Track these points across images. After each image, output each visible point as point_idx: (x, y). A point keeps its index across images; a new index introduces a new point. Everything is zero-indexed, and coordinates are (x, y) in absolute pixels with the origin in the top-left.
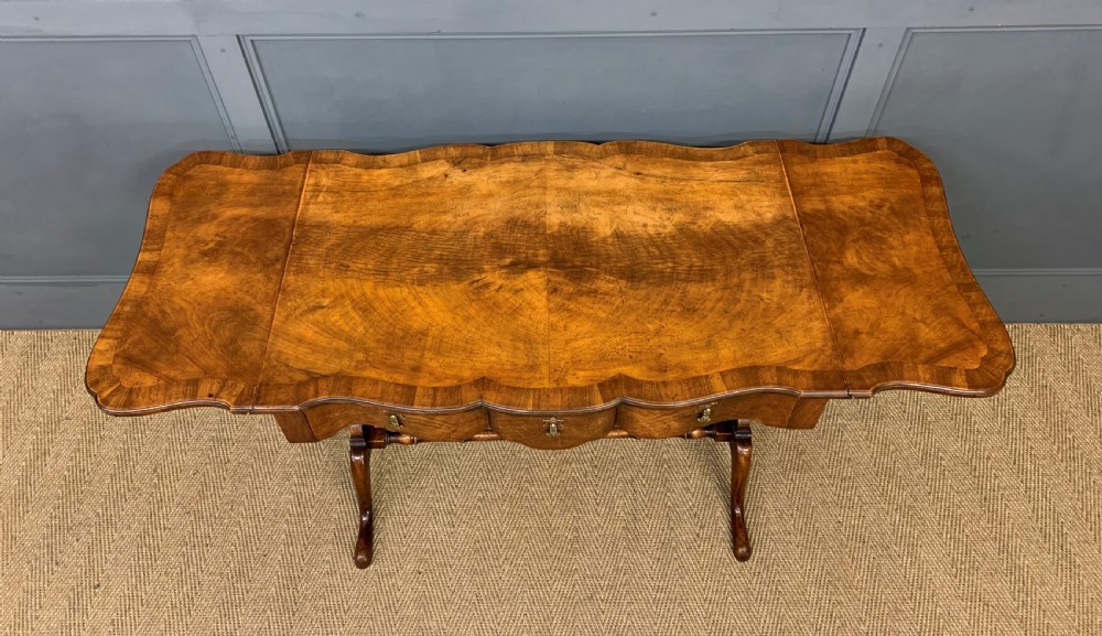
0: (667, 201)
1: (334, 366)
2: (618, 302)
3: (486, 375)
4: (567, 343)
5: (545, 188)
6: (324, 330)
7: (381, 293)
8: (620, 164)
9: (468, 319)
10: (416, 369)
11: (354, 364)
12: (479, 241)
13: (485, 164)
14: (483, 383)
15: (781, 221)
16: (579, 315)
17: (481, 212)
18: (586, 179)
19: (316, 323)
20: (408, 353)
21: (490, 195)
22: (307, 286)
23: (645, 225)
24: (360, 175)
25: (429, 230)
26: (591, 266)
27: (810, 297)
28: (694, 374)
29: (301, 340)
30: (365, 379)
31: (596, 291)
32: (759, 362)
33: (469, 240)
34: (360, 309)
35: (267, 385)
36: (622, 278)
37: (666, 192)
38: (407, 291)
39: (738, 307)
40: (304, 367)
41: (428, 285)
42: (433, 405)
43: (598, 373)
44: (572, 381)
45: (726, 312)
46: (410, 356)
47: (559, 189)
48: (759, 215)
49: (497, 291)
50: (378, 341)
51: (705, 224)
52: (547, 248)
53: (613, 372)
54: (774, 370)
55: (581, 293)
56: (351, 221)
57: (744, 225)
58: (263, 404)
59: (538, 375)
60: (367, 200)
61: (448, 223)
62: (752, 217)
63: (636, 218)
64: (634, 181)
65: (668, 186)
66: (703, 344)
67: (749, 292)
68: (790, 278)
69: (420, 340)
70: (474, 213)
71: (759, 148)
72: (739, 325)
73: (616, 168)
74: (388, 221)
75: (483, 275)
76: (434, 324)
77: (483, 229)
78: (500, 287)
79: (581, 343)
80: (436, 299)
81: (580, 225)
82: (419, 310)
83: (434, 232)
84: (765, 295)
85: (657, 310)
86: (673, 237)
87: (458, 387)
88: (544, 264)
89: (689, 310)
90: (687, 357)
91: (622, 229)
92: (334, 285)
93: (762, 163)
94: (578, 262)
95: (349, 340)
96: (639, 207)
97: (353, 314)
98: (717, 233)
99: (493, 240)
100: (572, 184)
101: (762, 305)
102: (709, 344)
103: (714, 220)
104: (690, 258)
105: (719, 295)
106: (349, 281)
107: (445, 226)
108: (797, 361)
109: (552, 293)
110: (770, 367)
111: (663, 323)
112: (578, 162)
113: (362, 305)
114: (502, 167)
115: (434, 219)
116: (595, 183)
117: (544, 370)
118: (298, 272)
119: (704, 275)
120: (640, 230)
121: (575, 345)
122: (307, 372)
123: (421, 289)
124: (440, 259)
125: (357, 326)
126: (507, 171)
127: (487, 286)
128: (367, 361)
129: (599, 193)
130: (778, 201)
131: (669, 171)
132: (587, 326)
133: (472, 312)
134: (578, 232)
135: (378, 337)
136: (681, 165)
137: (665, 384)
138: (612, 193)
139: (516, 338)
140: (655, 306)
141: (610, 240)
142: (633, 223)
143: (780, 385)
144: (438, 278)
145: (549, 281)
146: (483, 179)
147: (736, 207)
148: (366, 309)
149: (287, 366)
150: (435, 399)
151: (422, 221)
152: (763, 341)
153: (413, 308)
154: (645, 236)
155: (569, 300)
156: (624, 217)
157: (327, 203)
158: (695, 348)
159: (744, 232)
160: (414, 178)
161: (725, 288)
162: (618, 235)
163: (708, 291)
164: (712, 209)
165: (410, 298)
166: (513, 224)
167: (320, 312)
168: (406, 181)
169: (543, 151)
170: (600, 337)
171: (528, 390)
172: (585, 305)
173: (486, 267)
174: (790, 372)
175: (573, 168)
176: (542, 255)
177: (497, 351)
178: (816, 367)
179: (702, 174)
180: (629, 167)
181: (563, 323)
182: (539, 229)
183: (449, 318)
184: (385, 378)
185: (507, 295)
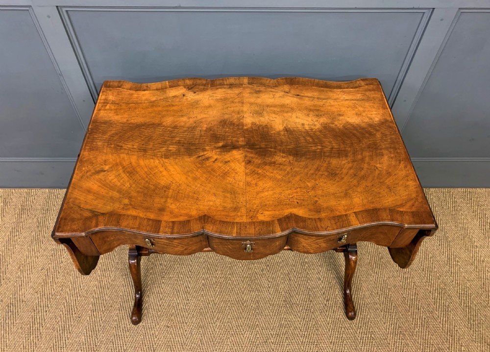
0: (317, 111)
1: (108, 208)
2: (288, 169)
3: (206, 213)
4: (257, 193)
5: (243, 103)
6: (104, 185)
7: (142, 162)
8: (287, 90)
9: (195, 179)
10: (162, 210)
11: (122, 206)
12: (203, 133)
13: (207, 89)
14: (205, 219)
15: (383, 123)
16: (265, 177)
17: (205, 116)
18: (268, 98)
19: (100, 181)
20: (157, 200)
21: (210, 106)
22: (96, 158)
23: (303, 124)
24: (132, 94)
25: (172, 126)
26: (271, 148)
27: (406, 167)
28: (338, 214)
29: (89, 191)
30: (128, 216)
31: (274, 163)
32: (378, 206)
33: (197, 133)
34: (128, 172)
35: (65, 219)
36: (290, 155)
37: (315, 106)
38: (157, 161)
39: (363, 172)
40: (90, 208)
41: (172, 158)
42: (172, 233)
43: (277, 213)
44: (261, 218)
45: (355, 175)
46: (158, 201)
47: (251, 104)
48: (371, 119)
49: (214, 162)
50: (138, 192)
51: (339, 123)
52: (245, 137)
53: (287, 212)
54: (388, 211)
55: (265, 164)
56: (125, 120)
57: (363, 125)
58: (62, 232)
59: (239, 214)
60: (135, 108)
61: (185, 122)
62: (367, 120)
63: (297, 120)
64: (295, 99)
65: (316, 102)
66: (342, 195)
67: (369, 164)
68: (392, 155)
69: (165, 191)
70: (199, 117)
71: (368, 82)
72: (364, 184)
73: (285, 92)
74: (148, 121)
75: (205, 153)
76: (174, 182)
77: (206, 126)
78: (216, 160)
79: (266, 194)
80: (176, 167)
81: (264, 124)
82: (165, 173)
83: (175, 127)
84: (378, 165)
85: (313, 174)
86: (320, 131)
87: (189, 221)
88: (243, 147)
89: (333, 174)
90: (333, 203)
91: (289, 126)
92: (111, 158)
93: (370, 90)
94: (263, 145)
95: (120, 191)
96: (299, 114)
97: (123, 175)
98: (346, 129)
99: (211, 132)
100: (259, 101)
101: (377, 172)
102: (346, 195)
103: (344, 122)
104: (331, 143)
105: (350, 165)
106: (122, 155)
107: (183, 124)
108: (402, 205)
109: (248, 163)
110: (385, 209)
111: (317, 182)
112: (262, 88)
113: (129, 170)
114: (217, 91)
115: (176, 120)
116: (273, 100)
117: (243, 210)
118: (91, 149)
119: (340, 153)
120: (300, 127)
121: (263, 195)
122: (91, 211)
123: (166, 160)
124: (179, 142)
125: (125, 182)
126: (220, 93)
127: (208, 159)
128: (131, 204)
129: (275, 106)
130: (381, 111)
131: (316, 94)
132: (269, 184)
133: (198, 174)
134: (263, 128)
135: (139, 189)
136: (323, 91)
137: (320, 219)
138: (282, 106)
139: (225, 190)
140: (312, 172)
141: (282, 133)
142: (296, 123)
143: (392, 220)
144: (178, 154)
145: (246, 156)
146: (206, 97)
147: (357, 114)
148: (131, 172)
149: (80, 207)
150: (173, 228)
151: (168, 121)
152: (379, 193)
153: (161, 172)
154: (303, 130)
155: (258, 168)
156: (290, 119)
157: (111, 110)
158: (338, 197)
159: (363, 129)
160: (164, 96)
161: (354, 161)
162: (287, 130)
163: (344, 163)
164: (343, 115)
165: (160, 166)
166: (224, 123)
167: (102, 173)
168: (159, 98)
169: (241, 82)
170: (278, 190)
171: (233, 223)
172: (269, 171)
173: (207, 148)
174: (398, 212)
175: (259, 92)
176: (241, 141)
177: (214, 198)
178: (414, 209)
179: (335, 96)
180: (292, 91)
181: (254, 182)
182: (239, 126)
183: (183, 178)
184: (141, 215)
185: (220, 165)
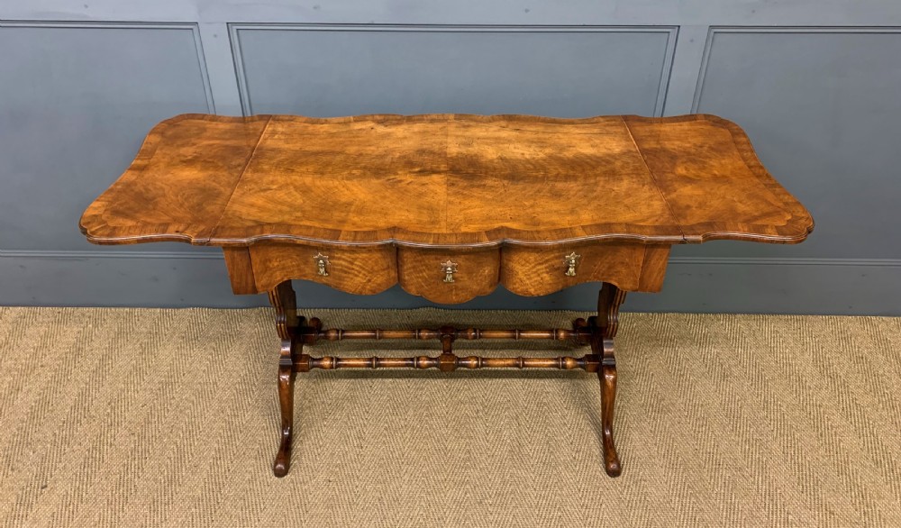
0: (541, 143)
1: (276, 219)
2: (502, 191)
3: (396, 225)
4: (461, 210)
5: (447, 135)
6: (271, 201)
7: (318, 183)
8: (504, 125)
9: (384, 198)
10: (343, 222)
11: (293, 218)
12: (395, 160)
13: (402, 124)
14: (394, 230)
15: (626, 153)
16: (471, 197)
17: (398, 146)
18: (478, 131)
19: (266, 197)
21: (405, 138)
22: (260, 179)
23: (523, 154)
24: (308, 127)
25: (357, 154)
26: (480, 173)
27: (650, 189)
28: (561, 227)
29: (252, 205)
30: (301, 226)
31: (484, 185)
32: (613, 221)
33: (388, 160)
34: (301, 191)
35: (223, 227)
36: (504, 179)
37: (539, 138)
38: (338, 183)
39: (595, 194)
40: (253, 218)
41: (355, 180)
42: (354, 240)
43: (485, 226)
44: (464, 230)
45: (585, 196)
46: (337, 215)
47: (457, 136)
48: (610, 150)
49: (408, 184)
50: (313, 207)
51: (568, 154)
52: (448, 164)
53: (496, 225)
54: (623, 225)
55: (473, 186)
56: (298, 149)
57: (600, 155)
58: (219, 237)
59: (437, 227)
60: (311, 139)
61: (373, 151)
62: (604, 151)
63: (516, 151)
64: (514, 133)
65: (541, 136)
66: (568, 212)
67: (603, 186)
68: (634, 180)
69: (346, 207)
70: (391, 146)
71: (608, 119)
72: (595, 203)
73: (501, 127)
74: (326, 149)
75: (397, 177)
76: (357, 200)
77: (398, 154)
78: (410, 182)
79: (472, 211)
80: (360, 187)
81: (473, 154)
82: (346, 192)
83: (361, 155)
84: (615, 188)
85: (532, 195)
86: (544, 160)
87: (375, 231)
88: (445, 172)
89: (556, 195)
90: (555, 218)
91: (505, 156)
92: (281, 179)
93: (611, 126)
94: (471, 171)
95: (290, 206)
96: (519, 145)
97: (295, 193)
98: (578, 158)
99: (406, 159)
100: (467, 134)
101: (613, 194)
102: (573, 212)
103: (575, 152)
104: (557, 170)
105: (580, 188)
106: (294, 177)
107: (370, 152)
108: (642, 221)
109: (450, 186)
110: (620, 224)
111: (537, 202)
112: (471, 123)
113: (302, 189)
114: (414, 125)
115: (361, 149)
116: (485, 134)
117: (443, 224)
118: (256, 171)
119: (567, 178)
120: (519, 156)
121: (468, 211)
122: (255, 221)
123: (349, 182)
124: (365, 167)
125: (298, 199)
126: (417, 127)
127: (400, 181)
128: (304, 217)
129: (488, 138)
130: (624, 143)
131: (541, 129)
132: (477, 203)
133: (387, 194)
134: (471, 157)
135: (314, 205)
136: (550, 126)
137: (538, 232)
138: (497, 138)
139: (421, 207)
140: (530, 193)
141: (496, 161)
142: (513, 153)
143: (629, 233)
144: (363, 176)
145: (448, 180)
146: (400, 131)
147: (592, 146)
148: (305, 191)
149: (240, 218)
150: (355, 236)
151: (352, 150)
152: (615, 211)
153: (342, 191)
154: (523, 159)
155: (463, 189)
156: (507, 150)
157: (281, 139)
158: (562, 214)
159: (598, 158)
160: (348, 129)
161: (585, 185)
162: (501, 158)
163: (573, 186)
164: (574, 147)
165: (340, 187)
166: (421, 152)
167: (269, 192)
168: (341, 131)
169: (446, 118)
170: (487, 208)
171: (430, 234)
172: (476, 192)
173: (400, 172)
174: (637, 226)
175: (469, 126)
176: (443, 167)
177: (406, 214)
178: (657, 224)
179: (565, 130)
180: (511, 126)
181: (458, 201)
182: (442, 155)
183: (370, 197)
184: (317, 225)
185: (416, 186)
